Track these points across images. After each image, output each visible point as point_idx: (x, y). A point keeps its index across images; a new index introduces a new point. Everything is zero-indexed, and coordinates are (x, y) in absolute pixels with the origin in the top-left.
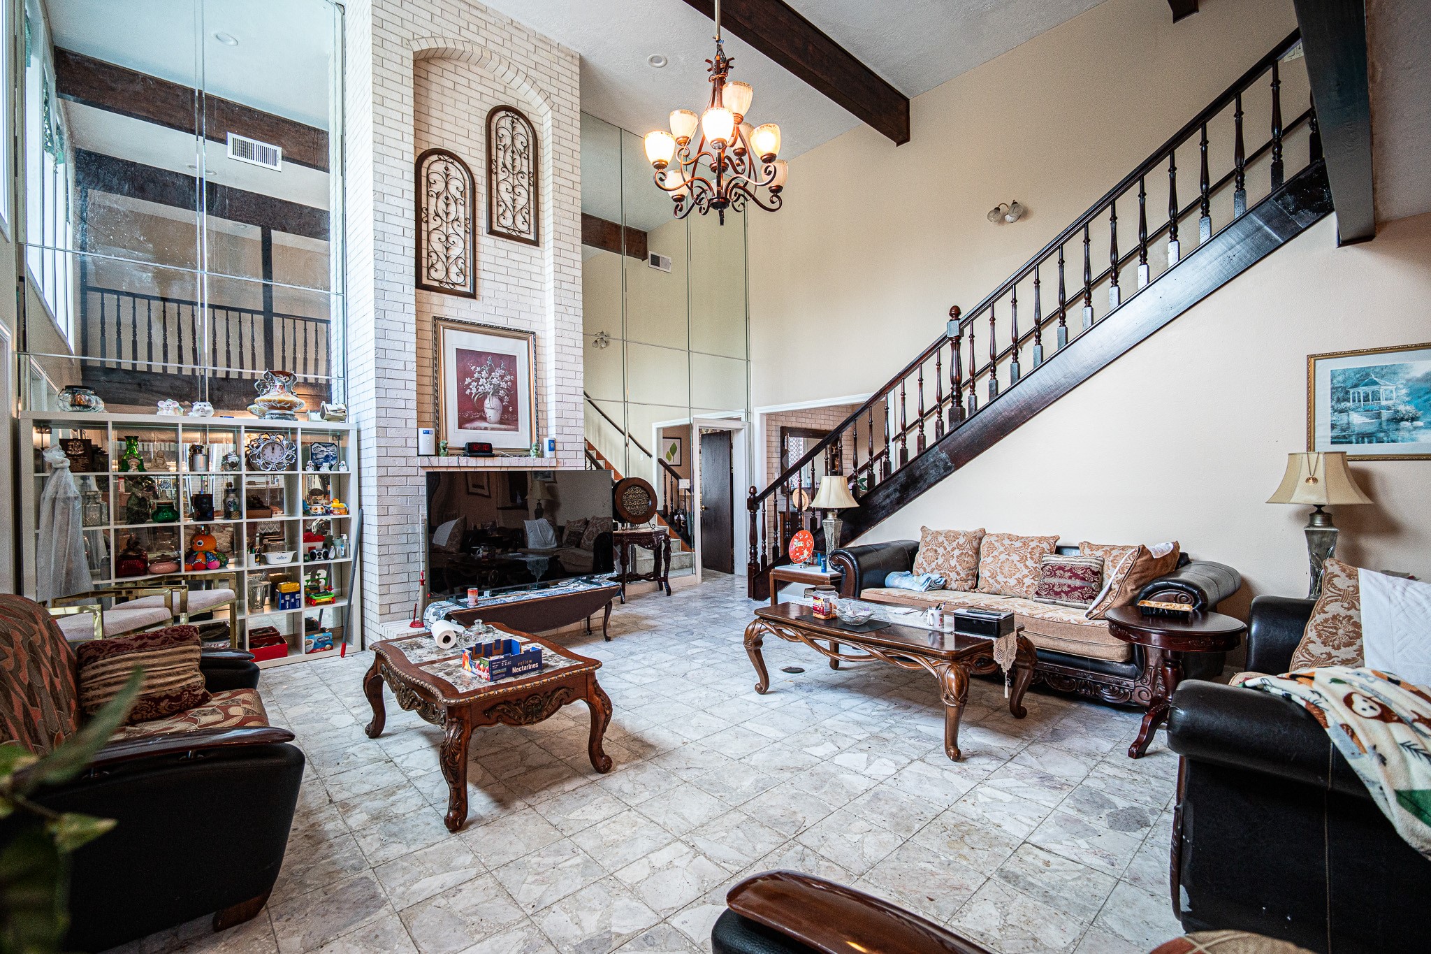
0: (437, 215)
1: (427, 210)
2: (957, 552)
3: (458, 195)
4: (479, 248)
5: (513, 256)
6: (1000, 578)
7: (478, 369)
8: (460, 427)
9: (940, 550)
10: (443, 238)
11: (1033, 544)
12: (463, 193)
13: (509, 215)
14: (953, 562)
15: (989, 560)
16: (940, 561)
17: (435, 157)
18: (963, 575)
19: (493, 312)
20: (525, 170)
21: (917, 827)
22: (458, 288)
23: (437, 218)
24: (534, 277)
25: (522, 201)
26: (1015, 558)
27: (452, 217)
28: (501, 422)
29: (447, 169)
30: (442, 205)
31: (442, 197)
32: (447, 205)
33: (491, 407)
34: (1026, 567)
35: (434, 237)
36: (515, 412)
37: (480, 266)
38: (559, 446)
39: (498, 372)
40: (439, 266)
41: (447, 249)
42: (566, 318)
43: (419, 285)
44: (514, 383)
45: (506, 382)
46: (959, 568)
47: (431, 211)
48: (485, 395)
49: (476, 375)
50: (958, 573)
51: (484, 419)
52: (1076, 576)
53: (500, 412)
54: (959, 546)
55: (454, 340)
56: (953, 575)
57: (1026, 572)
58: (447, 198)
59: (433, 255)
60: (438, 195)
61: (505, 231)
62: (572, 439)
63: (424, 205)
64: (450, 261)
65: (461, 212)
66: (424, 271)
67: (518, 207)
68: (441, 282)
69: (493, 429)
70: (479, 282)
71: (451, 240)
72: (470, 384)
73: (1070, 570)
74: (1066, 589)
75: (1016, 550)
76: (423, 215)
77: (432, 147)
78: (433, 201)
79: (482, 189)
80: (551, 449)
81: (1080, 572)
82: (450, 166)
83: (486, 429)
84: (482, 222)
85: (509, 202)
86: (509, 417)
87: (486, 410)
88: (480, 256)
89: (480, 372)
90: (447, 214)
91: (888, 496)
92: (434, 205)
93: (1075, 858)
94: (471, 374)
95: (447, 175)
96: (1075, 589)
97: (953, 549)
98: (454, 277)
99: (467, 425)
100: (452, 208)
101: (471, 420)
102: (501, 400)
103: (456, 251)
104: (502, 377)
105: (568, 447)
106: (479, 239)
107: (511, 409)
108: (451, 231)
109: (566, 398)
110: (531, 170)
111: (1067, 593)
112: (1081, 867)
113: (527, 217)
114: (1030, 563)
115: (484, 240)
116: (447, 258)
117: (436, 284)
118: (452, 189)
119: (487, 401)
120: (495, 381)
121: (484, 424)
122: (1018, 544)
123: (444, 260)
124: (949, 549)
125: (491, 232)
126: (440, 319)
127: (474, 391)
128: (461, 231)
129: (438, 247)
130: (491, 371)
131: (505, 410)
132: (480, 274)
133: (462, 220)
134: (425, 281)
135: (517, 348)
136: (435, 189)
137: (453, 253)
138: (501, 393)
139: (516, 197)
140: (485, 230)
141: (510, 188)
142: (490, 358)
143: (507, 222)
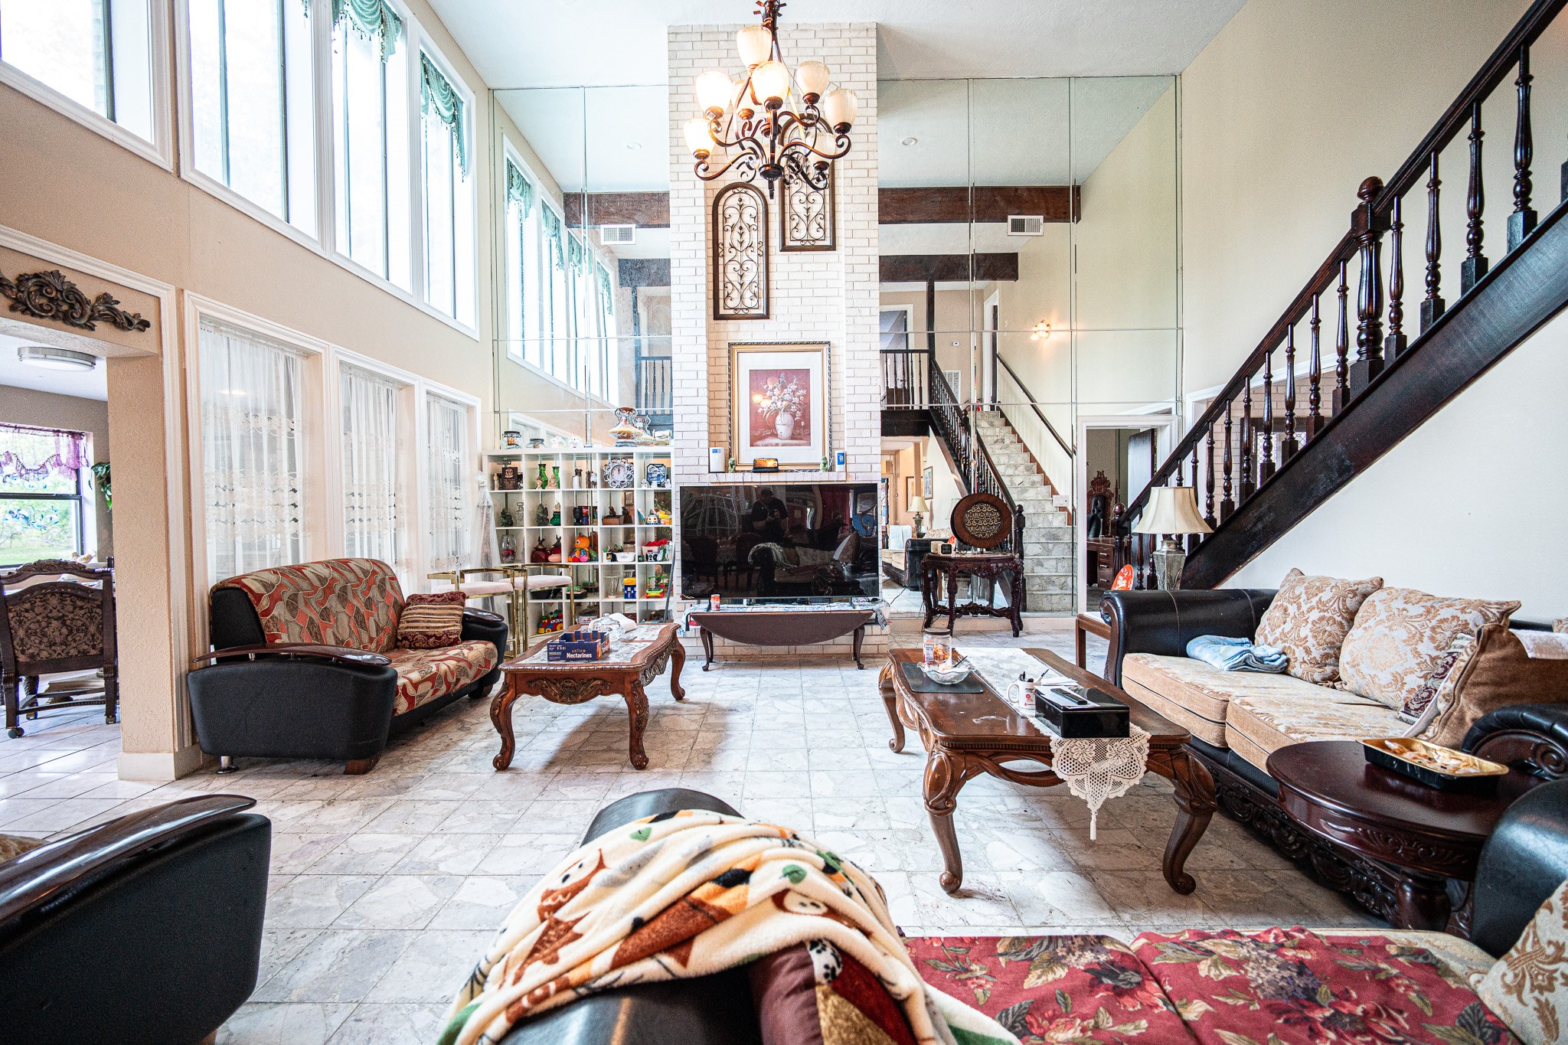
0: (732, 247)
1: (723, 245)
2: (1315, 615)
3: (751, 222)
4: (772, 268)
5: (807, 267)
7: (771, 387)
8: (752, 445)
9: (1292, 609)
10: (738, 267)
11: (1445, 613)
12: (756, 219)
13: (802, 227)
15: (1358, 633)
16: (1288, 627)
17: (730, 192)
18: (1317, 654)
19: (787, 328)
22: (753, 312)
23: (733, 250)
24: (830, 284)
25: (816, 208)
27: (745, 245)
28: (793, 437)
29: (741, 200)
30: (736, 236)
31: (737, 229)
32: (741, 235)
33: (783, 425)
34: (1417, 654)
35: (730, 268)
36: (808, 426)
37: (773, 285)
38: (850, 459)
39: (792, 387)
40: (735, 295)
41: (741, 276)
42: (859, 320)
43: (717, 316)
44: (807, 396)
45: (799, 397)
47: (727, 245)
48: (777, 412)
49: (768, 394)
50: (1308, 651)
51: (776, 435)
53: (792, 427)
54: (1321, 605)
55: (748, 362)
56: (1300, 653)
58: (741, 228)
59: (730, 286)
60: (733, 227)
61: (798, 243)
62: (867, 450)
63: (720, 241)
64: (744, 287)
65: (755, 237)
66: (721, 302)
67: (812, 214)
68: (736, 309)
69: (784, 445)
70: (772, 301)
71: (745, 267)
72: (762, 402)
75: (1406, 622)
76: (720, 251)
77: (728, 183)
78: (728, 234)
79: (775, 209)
80: (841, 462)
82: (745, 197)
83: (777, 445)
84: (775, 242)
85: (802, 212)
86: (801, 432)
87: (778, 427)
88: (772, 276)
89: (772, 390)
90: (741, 243)
91: (1260, 519)
92: (728, 238)
94: (763, 393)
95: (740, 206)
98: (747, 302)
99: (758, 443)
100: (746, 236)
101: (761, 438)
102: (794, 415)
103: (750, 276)
104: (795, 392)
105: (860, 459)
106: (773, 259)
107: (803, 423)
108: (745, 258)
109: (859, 407)
113: (822, 222)
115: (777, 257)
116: (742, 285)
117: (732, 312)
118: (747, 219)
119: (778, 418)
120: (787, 397)
121: (775, 441)
122: (1416, 610)
123: (739, 287)
125: (785, 248)
126: (735, 344)
127: (765, 409)
128: (754, 256)
129: (733, 276)
130: (784, 387)
131: (797, 425)
132: (773, 293)
133: (755, 245)
134: (722, 311)
135: (811, 361)
136: (730, 222)
137: (747, 279)
138: (793, 409)
139: (810, 205)
140: (778, 249)
141: (804, 198)
142: (782, 375)
143: (801, 234)
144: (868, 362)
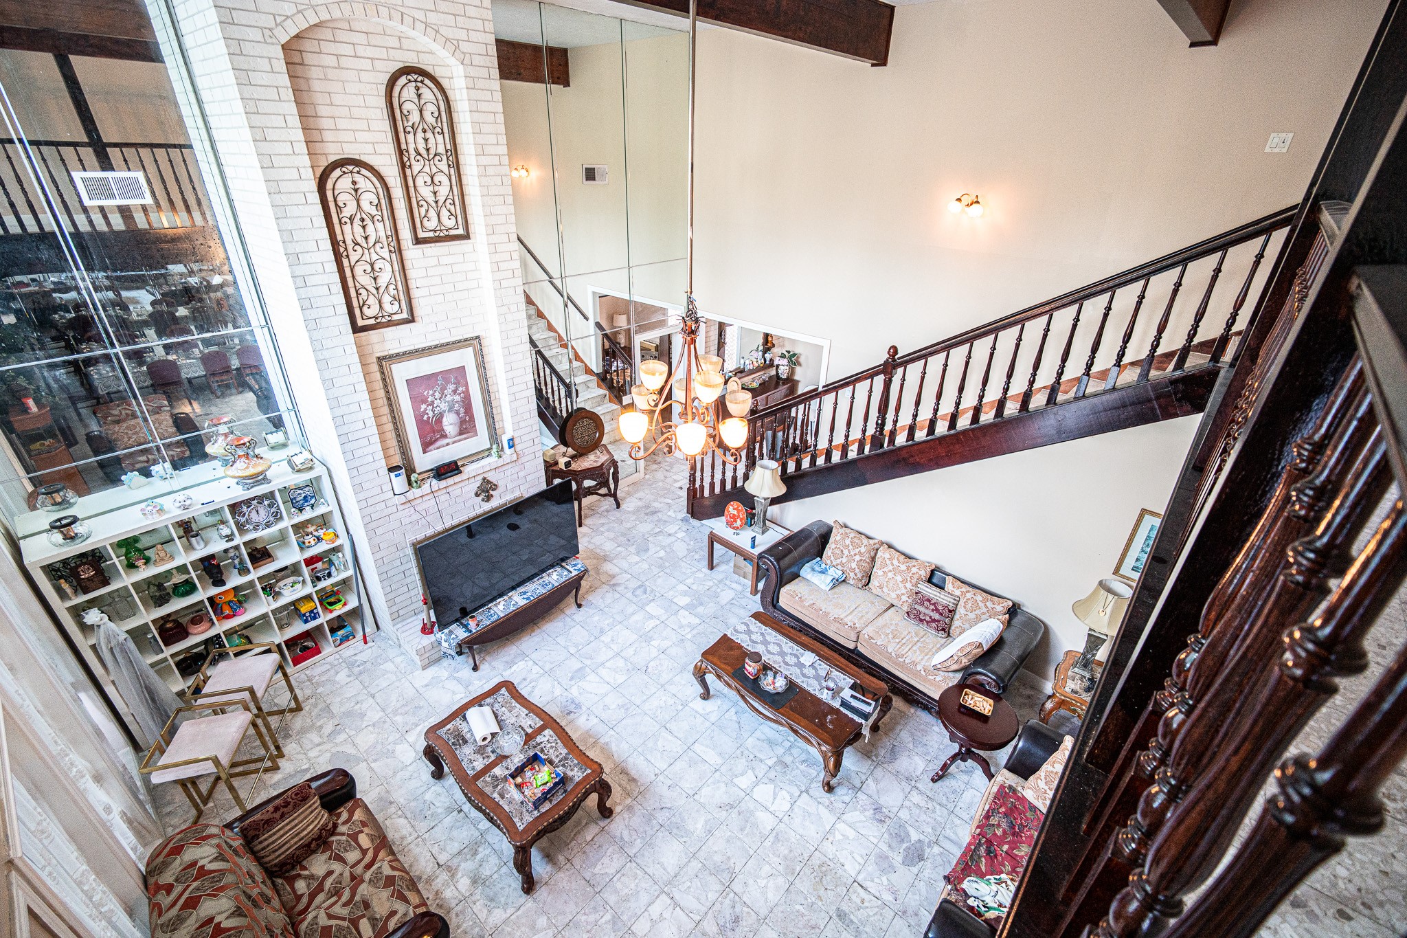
0: (356, 244)
1: (344, 242)
2: (858, 558)
3: (373, 211)
4: (408, 265)
5: (444, 260)
6: (885, 589)
7: (431, 392)
8: (424, 452)
9: (846, 552)
10: (369, 268)
12: (378, 206)
13: (432, 214)
14: (854, 565)
15: (880, 573)
17: (337, 172)
18: (859, 576)
19: (435, 329)
20: (441, 150)
21: (798, 869)
22: (395, 317)
23: (357, 248)
24: (470, 275)
25: (443, 191)
26: (899, 578)
27: (372, 240)
28: (461, 433)
29: (354, 183)
30: (358, 230)
31: (357, 221)
32: (364, 227)
33: (450, 424)
35: (359, 270)
36: (472, 420)
37: (412, 284)
38: (517, 442)
39: (451, 387)
40: (372, 301)
41: (375, 279)
43: (356, 329)
44: (467, 393)
45: (459, 395)
46: (857, 571)
47: (349, 242)
48: (441, 415)
49: (430, 400)
51: (445, 436)
52: (937, 610)
53: (458, 425)
54: (860, 554)
55: (402, 373)
56: (852, 575)
57: (904, 591)
58: (363, 220)
59: (363, 291)
60: (351, 219)
61: (431, 234)
63: (339, 237)
64: (381, 291)
65: (379, 230)
66: (357, 312)
67: (441, 199)
68: (376, 318)
69: (454, 443)
70: (415, 302)
71: (377, 267)
72: (426, 410)
73: (934, 604)
74: (928, 619)
75: (900, 572)
76: (342, 250)
77: (332, 159)
78: (347, 228)
79: (398, 193)
80: (510, 447)
81: (940, 608)
82: (357, 178)
83: (448, 444)
84: (405, 233)
85: (431, 199)
86: (466, 427)
87: (445, 428)
88: (411, 274)
89: (433, 395)
90: (366, 238)
92: (349, 233)
93: (878, 895)
94: (424, 401)
95: (356, 190)
96: (934, 621)
97: (855, 555)
98: (388, 308)
99: (431, 447)
100: (370, 229)
101: (432, 443)
102: (458, 413)
103: (384, 279)
104: (455, 392)
106: (406, 254)
107: (467, 418)
108: (374, 257)
109: (518, 395)
110: (448, 147)
111: (928, 622)
112: (880, 902)
113: (452, 208)
114: (909, 585)
115: (413, 253)
116: (377, 289)
117: (372, 321)
118: (365, 205)
119: (444, 420)
120: (449, 398)
121: (445, 441)
123: (375, 292)
124: (852, 553)
125: (418, 241)
126: (384, 358)
127: (431, 414)
128: (385, 253)
129: (364, 280)
130: (443, 389)
131: (462, 422)
132: (415, 293)
133: (384, 239)
134: (360, 323)
135: (465, 358)
136: (347, 212)
137: (382, 282)
138: (456, 407)
139: (437, 188)
140: (410, 242)
141: (429, 180)
142: (440, 377)
143: (432, 224)
144: (521, 355)
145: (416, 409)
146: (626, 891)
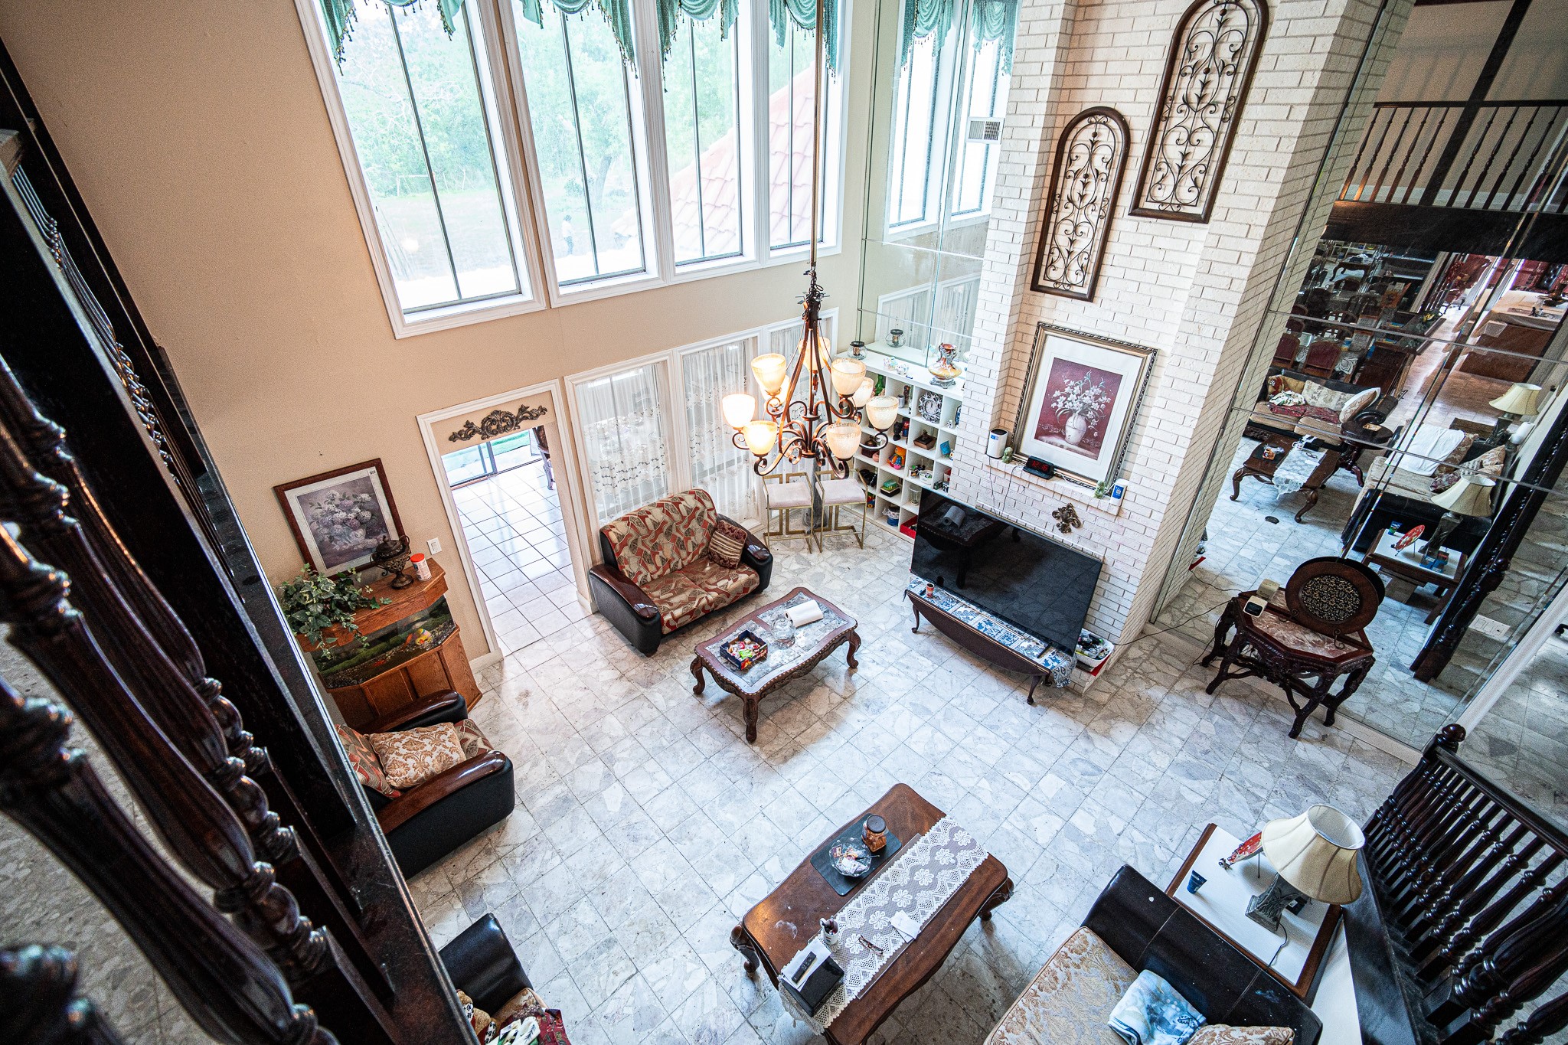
0: (1071, 201)
1: (1060, 196)
3: (1102, 169)
4: (1114, 236)
5: (1159, 242)
7: (1072, 383)
8: (1036, 438)
10: (1071, 228)
12: (1109, 164)
13: (1170, 181)
17: (1085, 122)
19: (1110, 319)
20: (1222, 97)
22: (1075, 289)
23: (1070, 205)
25: (1199, 154)
27: (1087, 200)
28: (1080, 444)
29: (1095, 135)
30: (1079, 186)
31: (1081, 177)
32: (1085, 185)
33: (1074, 427)
35: (1062, 228)
36: (1100, 439)
37: (1108, 259)
38: (1130, 497)
39: (1096, 390)
40: (1060, 264)
41: (1072, 242)
42: (1195, 341)
43: (1035, 287)
44: (1109, 407)
45: (1100, 404)
47: (1065, 198)
48: (1071, 412)
49: (1067, 390)
51: (1063, 437)
53: (1082, 434)
55: (1056, 348)
58: (1087, 176)
59: (1056, 251)
60: (1077, 173)
61: (1155, 206)
63: (1058, 191)
64: (1073, 256)
65: (1100, 191)
66: (1043, 269)
67: (1190, 164)
68: (1056, 282)
69: (1068, 449)
70: (1102, 281)
71: (1080, 229)
72: (1058, 397)
76: (1056, 204)
77: (1086, 107)
78: (1069, 183)
79: (1138, 151)
82: (1103, 131)
83: (1062, 446)
84: (1126, 200)
85: (1174, 162)
86: (1091, 442)
87: (1067, 428)
88: (1112, 247)
89: (1072, 387)
90: (1082, 197)
92: (1070, 188)
94: (1061, 388)
95: (1093, 143)
98: (1073, 277)
99: (1044, 438)
100: (1091, 188)
101: (1048, 434)
102: (1088, 422)
103: (1082, 243)
104: (1097, 397)
105: (1138, 501)
106: (1117, 224)
107: (1096, 434)
108: (1083, 218)
110: (1235, 93)
113: (1201, 177)
115: (1124, 223)
116: (1070, 253)
117: (1051, 284)
119: (1071, 419)
120: (1087, 400)
121: (1060, 441)
123: (1066, 254)
125: (1136, 210)
126: (1045, 326)
127: (1060, 405)
128: (1094, 217)
129: (1062, 240)
130: (1086, 387)
131: (1088, 433)
132: (1106, 270)
133: (1099, 201)
134: (1041, 282)
135: (1128, 367)
136: (1075, 168)
137: (1077, 248)
138: (1090, 414)
139: (1191, 149)
140: (1127, 211)
141: (1184, 136)
142: (1089, 374)
143: (1162, 194)
144: (1188, 397)
145: (1049, 391)
146: (682, 755)
